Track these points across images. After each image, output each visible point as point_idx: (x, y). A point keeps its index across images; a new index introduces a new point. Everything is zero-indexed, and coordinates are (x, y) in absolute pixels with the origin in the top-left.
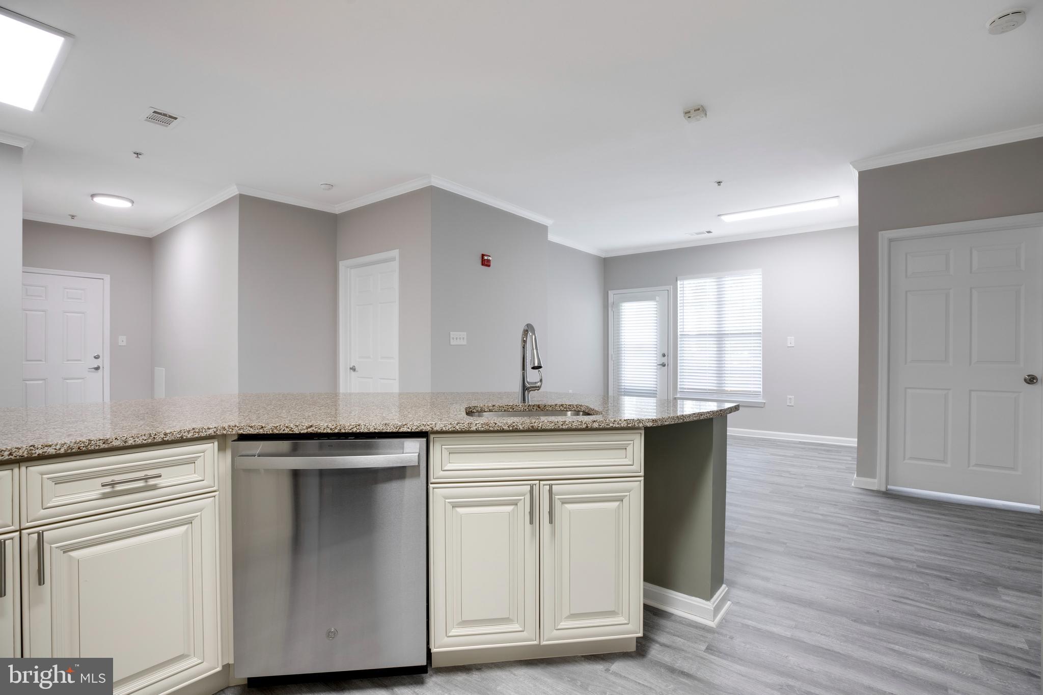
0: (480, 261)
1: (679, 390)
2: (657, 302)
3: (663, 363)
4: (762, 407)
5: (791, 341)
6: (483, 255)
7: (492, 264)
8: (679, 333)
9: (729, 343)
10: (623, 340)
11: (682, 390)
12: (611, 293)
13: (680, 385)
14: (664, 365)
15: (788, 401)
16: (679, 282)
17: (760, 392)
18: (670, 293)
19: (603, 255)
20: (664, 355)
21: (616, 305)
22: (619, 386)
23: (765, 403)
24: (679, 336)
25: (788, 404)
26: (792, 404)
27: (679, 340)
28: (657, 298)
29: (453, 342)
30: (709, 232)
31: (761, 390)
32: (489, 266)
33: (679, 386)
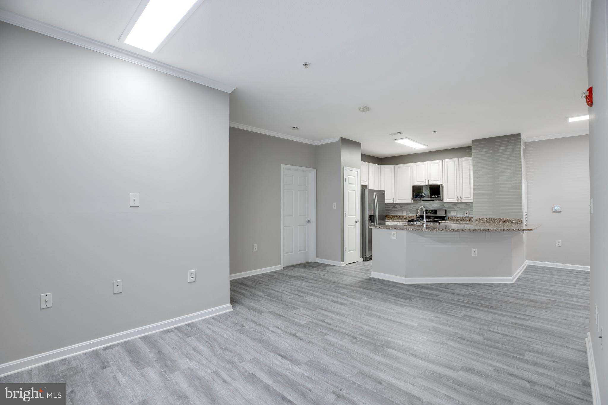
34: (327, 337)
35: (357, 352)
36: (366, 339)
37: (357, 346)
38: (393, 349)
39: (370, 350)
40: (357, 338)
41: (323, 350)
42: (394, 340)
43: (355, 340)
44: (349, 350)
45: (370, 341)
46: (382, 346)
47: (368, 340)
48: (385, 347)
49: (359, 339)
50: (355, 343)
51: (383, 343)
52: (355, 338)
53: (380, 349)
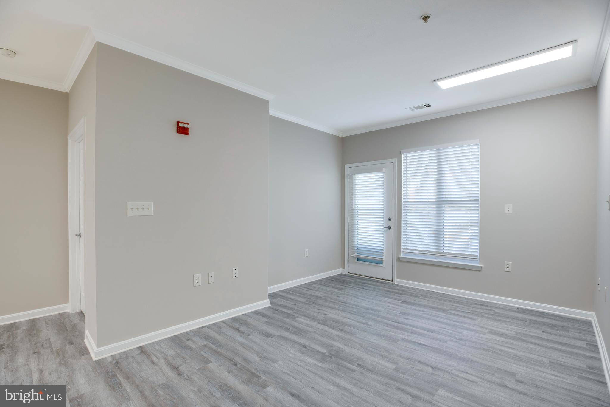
0: (175, 129)
1: (402, 250)
2: (383, 173)
3: (389, 226)
4: (479, 271)
5: (509, 208)
6: (178, 123)
7: (190, 132)
8: (402, 201)
9: (448, 209)
10: (357, 206)
11: (405, 251)
12: (347, 167)
13: (404, 246)
14: (389, 228)
15: (506, 266)
16: (402, 155)
17: (477, 256)
18: (395, 164)
19: (341, 135)
20: (390, 219)
21: (351, 176)
22: (353, 244)
23: (482, 267)
24: (403, 203)
25: (506, 270)
26: (510, 270)
27: (402, 206)
28: (384, 170)
29: (130, 213)
30: (428, 106)
31: (478, 254)
32: (187, 134)
33: (402, 247)
34: (393, 366)
35: (356, 349)
36: (347, 364)
37: (356, 356)
38: (320, 352)
39: (344, 352)
40: (357, 365)
41: (390, 351)
42: (316, 362)
43: (359, 363)
44: (364, 351)
45: (341, 362)
46: (331, 355)
47: (345, 363)
48: (328, 354)
49: (355, 364)
50: (360, 358)
51: (328, 359)
52: (359, 365)
53: (333, 353)
